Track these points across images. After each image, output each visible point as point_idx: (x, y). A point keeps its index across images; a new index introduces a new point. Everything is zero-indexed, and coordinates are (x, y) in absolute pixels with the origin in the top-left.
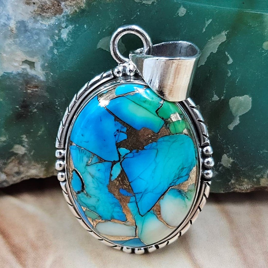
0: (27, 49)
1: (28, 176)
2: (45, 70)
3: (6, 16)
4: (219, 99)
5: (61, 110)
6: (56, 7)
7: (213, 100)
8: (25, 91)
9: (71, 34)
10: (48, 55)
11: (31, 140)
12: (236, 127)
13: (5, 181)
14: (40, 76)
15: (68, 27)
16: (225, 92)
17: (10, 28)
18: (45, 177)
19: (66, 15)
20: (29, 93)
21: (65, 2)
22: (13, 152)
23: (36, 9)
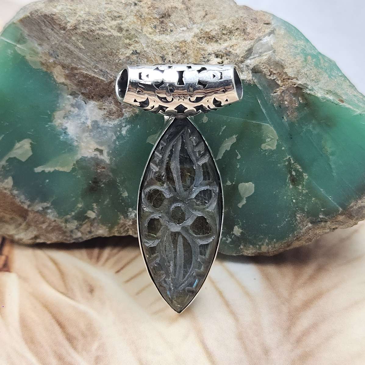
0: (98, 140)
1: (97, 235)
2: (110, 156)
3: (85, 117)
4: (231, 184)
5: (121, 186)
6: (119, 112)
7: (227, 185)
8: (96, 171)
9: (128, 131)
10: (112, 145)
11: (99, 207)
12: (243, 206)
13: (80, 238)
14: (106, 160)
15: (126, 126)
16: (235, 179)
17: (87, 125)
18: (108, 236)
19: (126, 118)
20: (99, 172)
21: (125, 108)
22: (86, 216)
23: (106, 113)
